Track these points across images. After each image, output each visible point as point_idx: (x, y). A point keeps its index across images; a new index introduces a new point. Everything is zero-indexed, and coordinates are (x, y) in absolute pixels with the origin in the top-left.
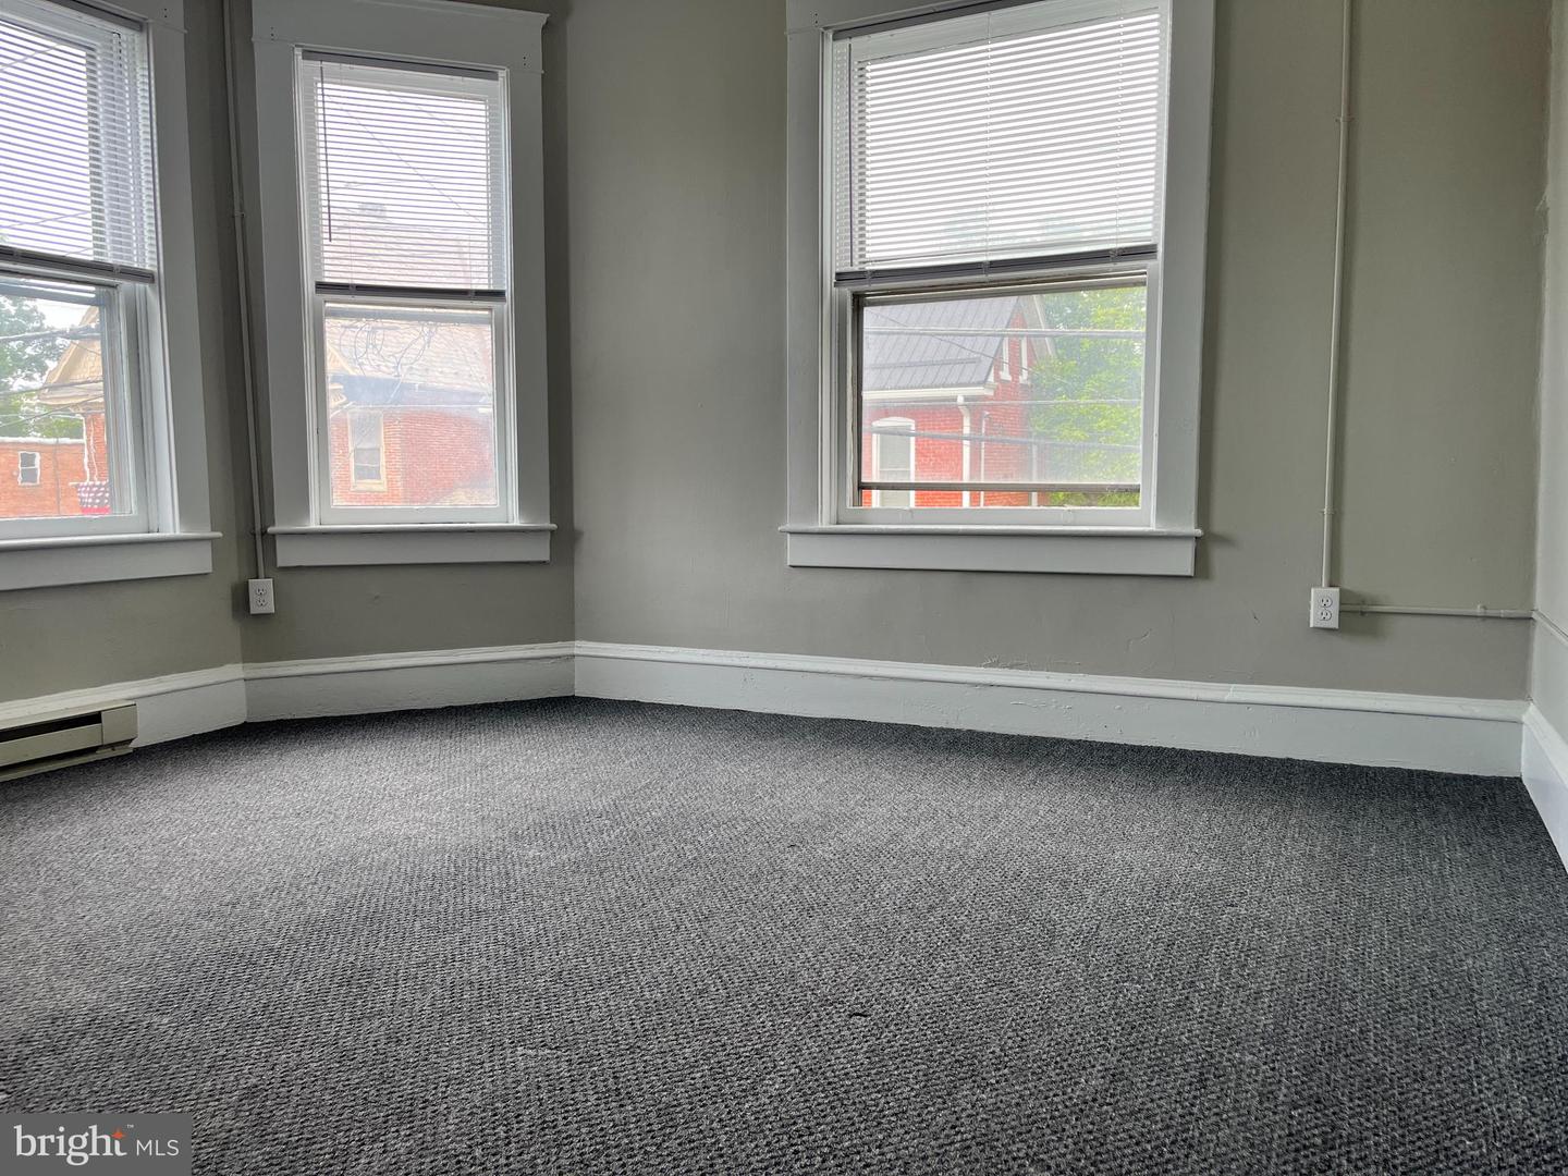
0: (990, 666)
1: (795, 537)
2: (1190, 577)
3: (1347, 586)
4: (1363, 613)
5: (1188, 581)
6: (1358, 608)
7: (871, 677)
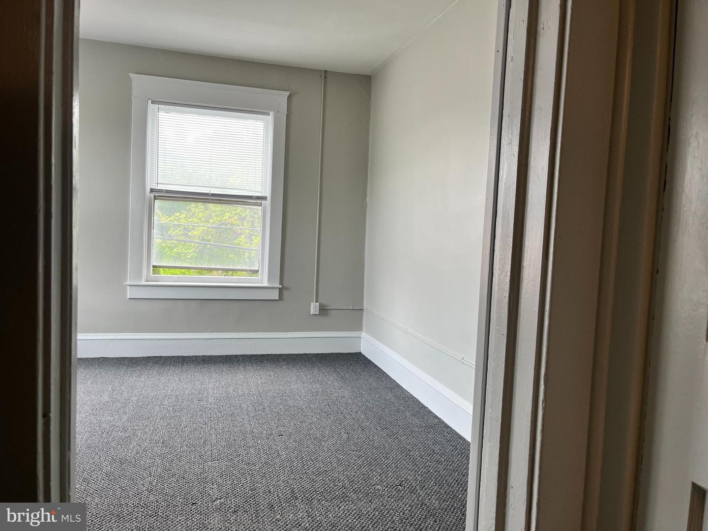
0: (211, 332)
1: (131, 287)
2: (277, 300)
3: (321, 302)
4: (324, 309)
5: (276, 302)
6: (323, 308)
7: (164, 339)
